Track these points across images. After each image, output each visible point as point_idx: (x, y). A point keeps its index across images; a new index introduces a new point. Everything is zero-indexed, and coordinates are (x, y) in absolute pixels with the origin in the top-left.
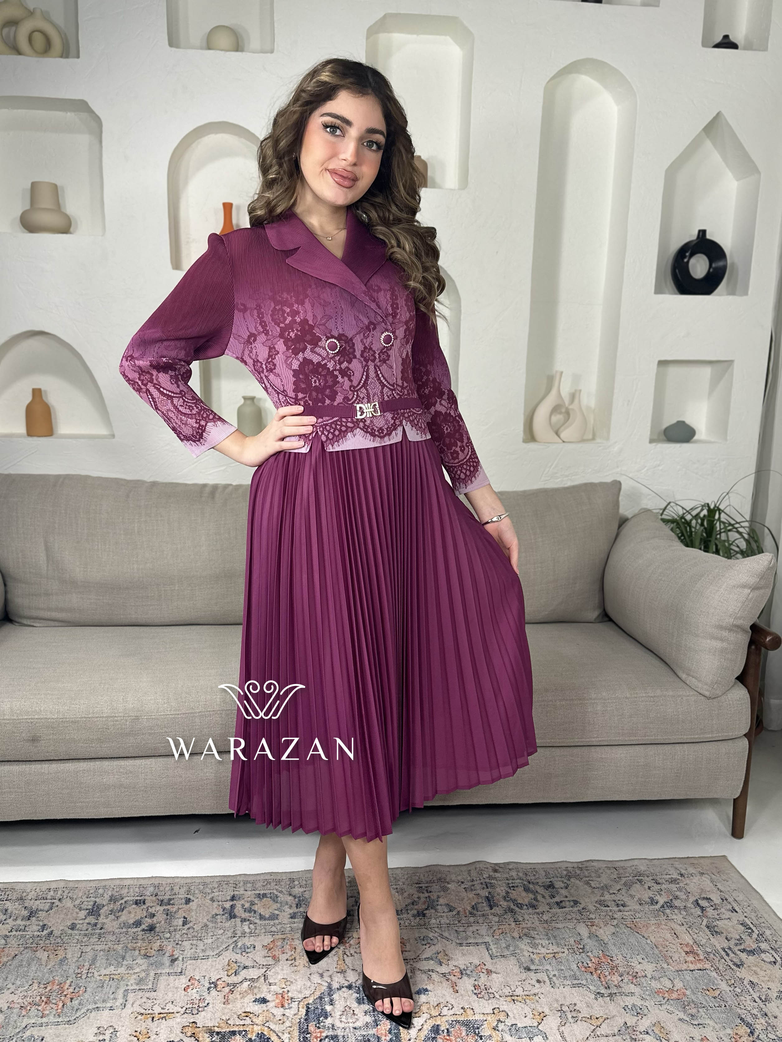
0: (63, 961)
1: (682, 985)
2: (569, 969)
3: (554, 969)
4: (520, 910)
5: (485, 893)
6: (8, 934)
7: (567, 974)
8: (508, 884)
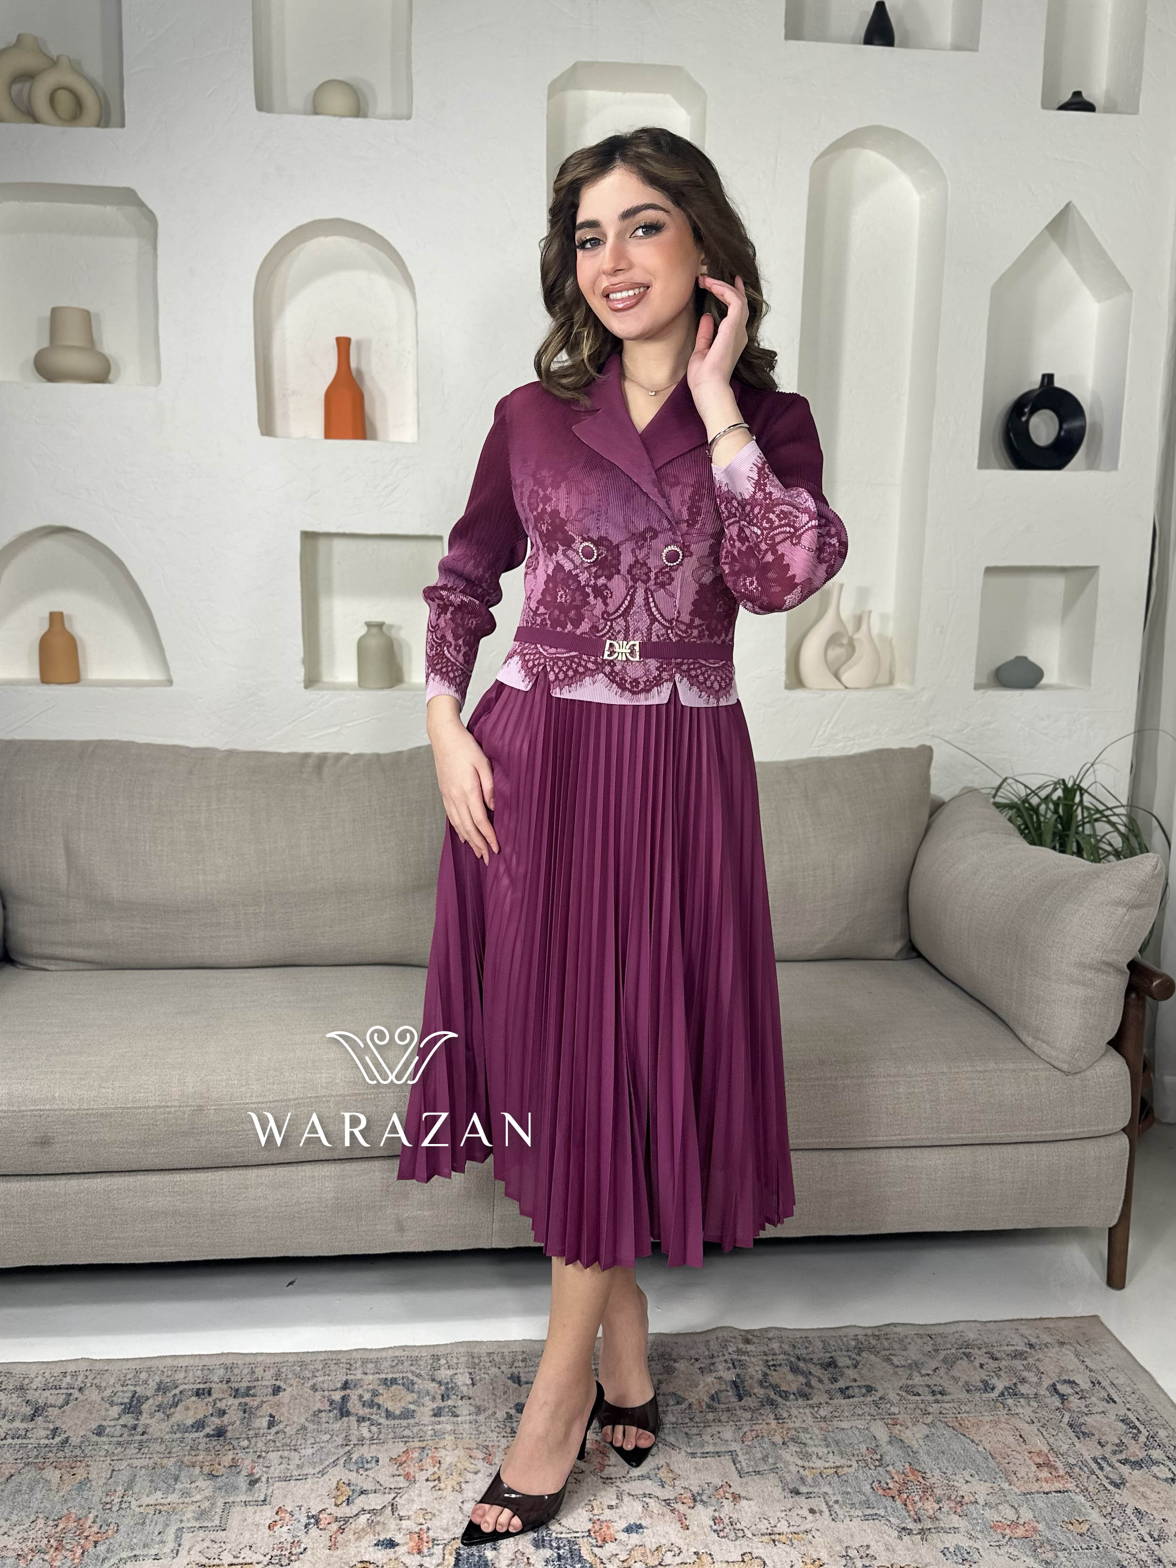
0: (84, 1484)
1: (1031, 1516)
2: (859, 1492)
3: (837, 1491)
4: (784, 1402)
5: (730, 1376)
7: (856, 1500)
8: (767, 1361)
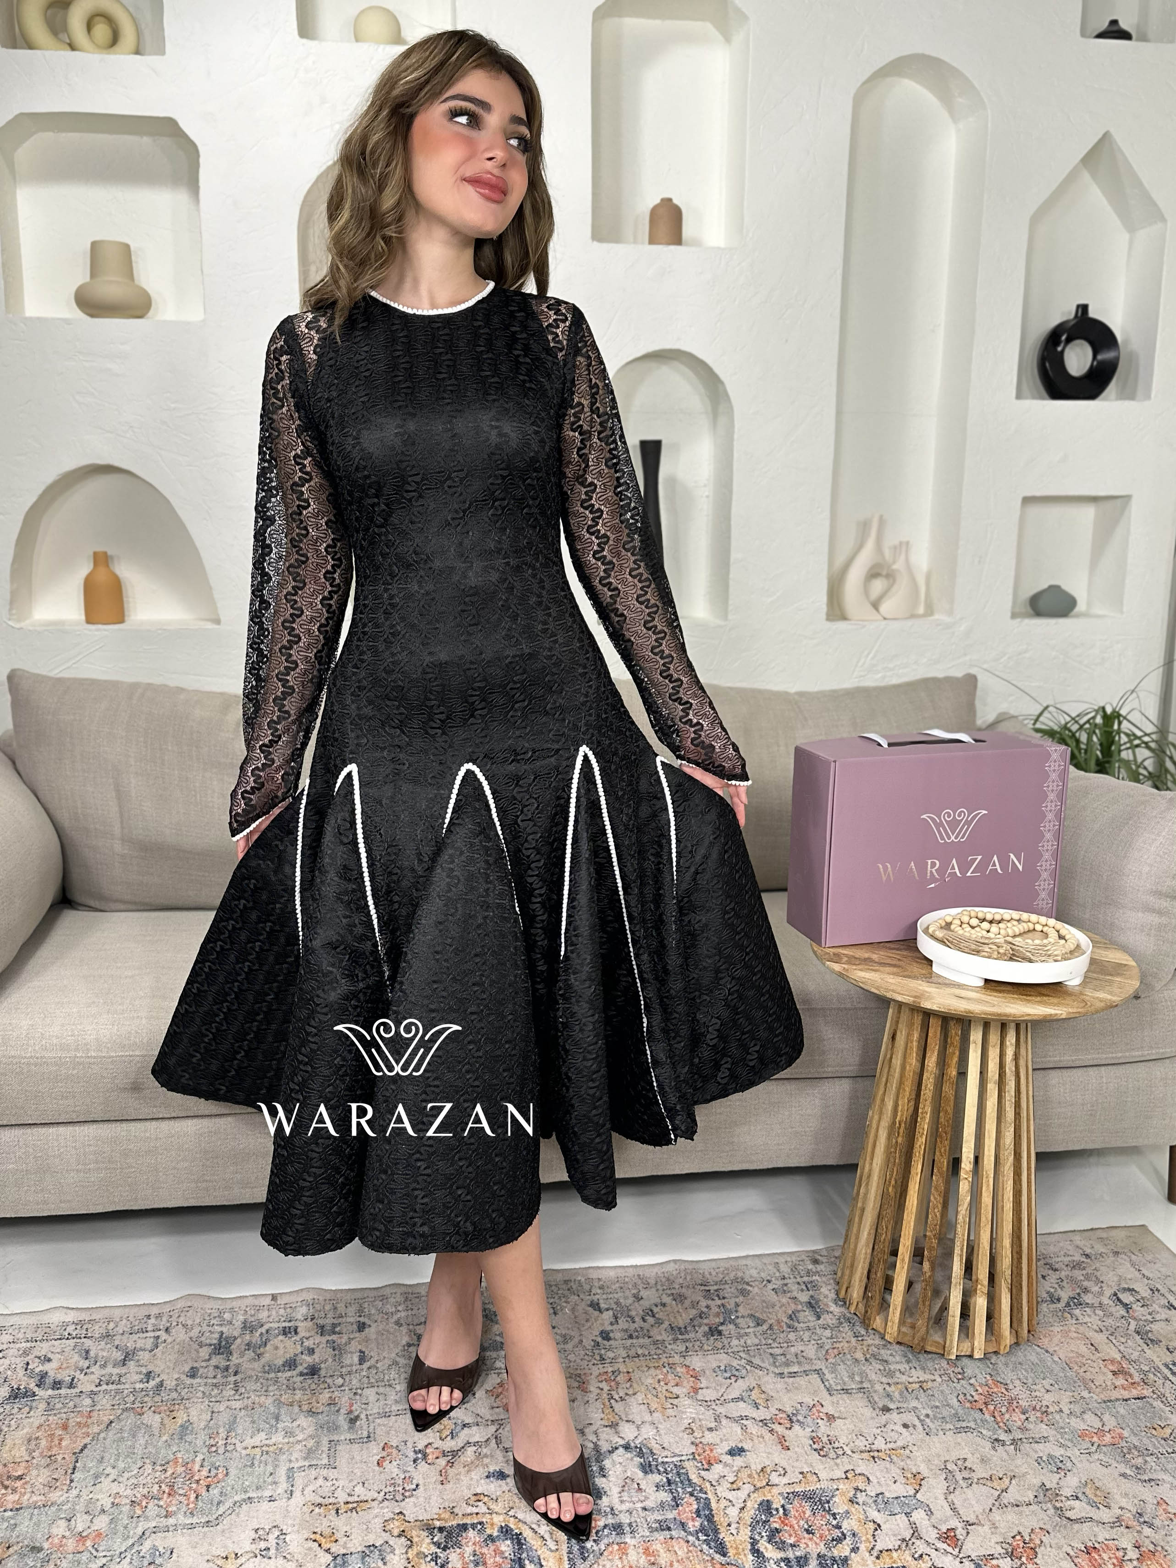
0: (185, 1429)
1: (1115, 1424)
2: (947, 1406)
3: (925, 1405)
5: (804, 1297)
6: (95, 1389)
7: (945, 1412)
